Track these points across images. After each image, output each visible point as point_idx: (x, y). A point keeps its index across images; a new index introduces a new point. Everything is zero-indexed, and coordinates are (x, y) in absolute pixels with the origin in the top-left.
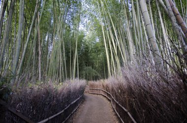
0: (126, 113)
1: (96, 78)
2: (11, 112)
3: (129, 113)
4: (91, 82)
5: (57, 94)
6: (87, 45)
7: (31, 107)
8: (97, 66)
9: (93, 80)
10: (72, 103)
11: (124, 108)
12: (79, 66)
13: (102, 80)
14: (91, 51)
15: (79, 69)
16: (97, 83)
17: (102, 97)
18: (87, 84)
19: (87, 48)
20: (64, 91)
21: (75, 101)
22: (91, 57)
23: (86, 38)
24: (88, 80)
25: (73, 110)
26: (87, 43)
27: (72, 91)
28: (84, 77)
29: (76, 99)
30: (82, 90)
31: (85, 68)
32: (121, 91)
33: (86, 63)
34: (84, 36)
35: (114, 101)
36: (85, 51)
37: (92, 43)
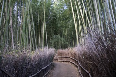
0: (88, 74)
1: (64, 47)
2: (3, 71)
3: (89, 74)
4: (60, 50)
5: (31, 60)
6: (54, 13)
7: (14, 69)
8: (66, 34)
9: (62, 48)
10: (43, 69)
11: (86, 71)
12: (48, 34)
13: (70, 49)
14: (59, 19)
15: (48, 38)
16: (65, 51)
17: (70, 64)
18: (56, 52)
19: (55, 16)
20: (36, 58)
21: (45, 67)
22: (59, 25)
23: (53, 6)
24: (57, 48)
25: (44, 74)
26: (55, 11)
27: (42, 59)
28: (53, 46)
29: (46, 65)
30: (51, 58)
31: (54, 36)
32: (85, 57)
33: (55, 31)
34: (52, 4)
35: (80, 66)
36: (53, 19)
37: (60, 10)
